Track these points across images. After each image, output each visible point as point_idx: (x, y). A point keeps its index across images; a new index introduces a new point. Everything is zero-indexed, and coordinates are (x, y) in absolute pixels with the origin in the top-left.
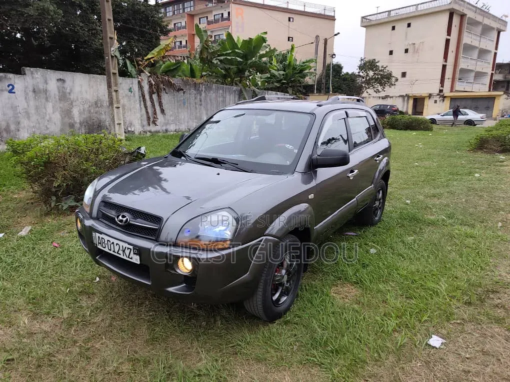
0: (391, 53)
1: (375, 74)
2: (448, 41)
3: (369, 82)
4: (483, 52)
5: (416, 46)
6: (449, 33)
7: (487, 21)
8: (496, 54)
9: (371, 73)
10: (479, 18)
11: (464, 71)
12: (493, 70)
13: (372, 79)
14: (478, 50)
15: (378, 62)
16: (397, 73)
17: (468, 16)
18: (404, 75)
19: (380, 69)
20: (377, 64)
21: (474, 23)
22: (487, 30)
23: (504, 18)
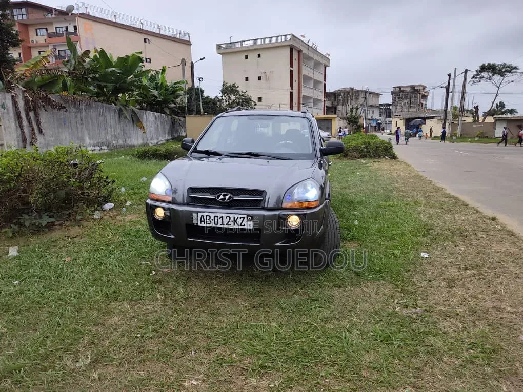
0: (247, 79)
1: (236, 98)
2: (291, 72)
3: (231, 106)
4: (317, 83)
5: (267, 74)
6: (292, 66)
7: (316, 58)
8: (325, 84)
9: (233, 97)
10: (311, 55)
11: (306, 98)
12: (324, 98)
13: (233, 103)
14: (313, 81)
15: (238, 87)
16: (255, 99)
17: (303, 52)
18: (260, 99)
19: (241, 93)
20: (238, 89)
21: (308, 58)
22: (317, 64)
23: (327, 56)
